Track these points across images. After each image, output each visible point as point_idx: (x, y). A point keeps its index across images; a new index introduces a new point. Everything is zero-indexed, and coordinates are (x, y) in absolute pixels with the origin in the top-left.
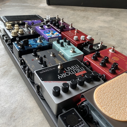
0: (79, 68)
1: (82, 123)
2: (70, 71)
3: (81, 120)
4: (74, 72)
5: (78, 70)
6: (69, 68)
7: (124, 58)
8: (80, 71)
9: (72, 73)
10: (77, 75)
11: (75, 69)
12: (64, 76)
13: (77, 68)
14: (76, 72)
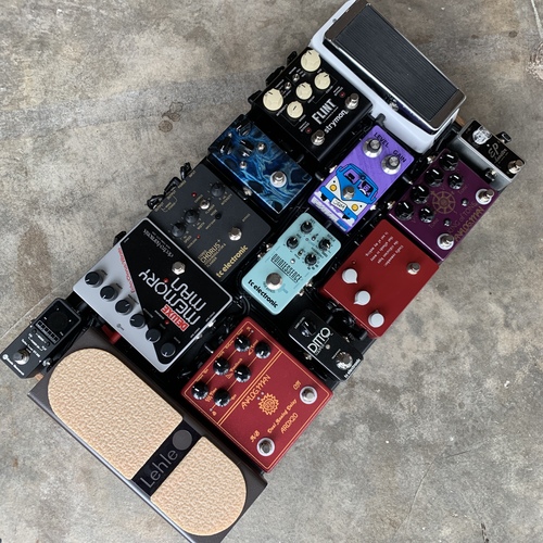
0: (193, 310)
1: (56, 339)
2: (174, 292)
3: (61, 337)
4: (173, 302)
5: (186, 310)
6: (184, 287)
7: (283, 430)
8: (181, 315)
9: (168, 298)
10: (166, 310)
11: (187, 302)
12: (151, 282)
13: (190, 306)
14: (177, 306)
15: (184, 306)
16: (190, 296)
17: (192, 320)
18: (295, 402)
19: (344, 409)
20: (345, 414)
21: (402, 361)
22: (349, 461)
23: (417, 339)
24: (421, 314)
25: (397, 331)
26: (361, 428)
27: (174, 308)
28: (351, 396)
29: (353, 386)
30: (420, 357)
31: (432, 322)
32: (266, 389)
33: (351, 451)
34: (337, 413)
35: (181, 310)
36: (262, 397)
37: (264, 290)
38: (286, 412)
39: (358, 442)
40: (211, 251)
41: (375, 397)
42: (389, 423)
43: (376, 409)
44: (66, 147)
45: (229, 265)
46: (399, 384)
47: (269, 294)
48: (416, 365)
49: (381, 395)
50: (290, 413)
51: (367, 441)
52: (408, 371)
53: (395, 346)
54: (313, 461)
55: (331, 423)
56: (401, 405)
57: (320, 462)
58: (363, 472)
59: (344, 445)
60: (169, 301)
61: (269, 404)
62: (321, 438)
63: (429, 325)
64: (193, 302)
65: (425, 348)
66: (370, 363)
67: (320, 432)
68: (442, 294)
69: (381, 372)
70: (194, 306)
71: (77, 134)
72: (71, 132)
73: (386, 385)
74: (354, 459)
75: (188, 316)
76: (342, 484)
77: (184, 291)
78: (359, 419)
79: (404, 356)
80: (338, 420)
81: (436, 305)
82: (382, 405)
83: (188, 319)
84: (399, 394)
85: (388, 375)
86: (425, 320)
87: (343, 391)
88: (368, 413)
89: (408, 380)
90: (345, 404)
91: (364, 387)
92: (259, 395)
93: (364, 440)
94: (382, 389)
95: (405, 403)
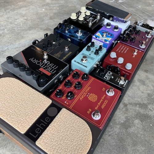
2: (44, 64)
7: (103, 107)
8: (48, 71)
9: (42, 65)
10: (41, 69)
11: (50, 66)
12: (34, 61)
13: (51, 68)
14: (46, 68)
15: (49, 68)
16: (51, 65)
17: (53, 72)
18: (105, 96)
19: (126, 115)
20: (127, 117)
21: (143, 94)
22: (137, 137)
23: (145, 87)
24: (142, 79)
25: (136, 86)
26: (137, 121)
27: (44, 69)
28: (127, 110)
29: (126, 106)
30: (149, 92)
31: (148, 81)
32: (90, 92)
33: (136, 132)
34: (123, 117)
35: (47, 69)
36: (89, 95)
37: (81, 63)
38: (102, 100)
39: (137, 127)
40: (58, 54)
41: (137, 108)
42: (148, 117)
43: (140, 113)
44: (4, 54)
45: (65, 57)
46: (145, 102)
47: (83, 64)
48: (149, 95)
49: (139, 107)
50: (104, 100)
51: (141, 126)
52: (146, 97)
53: (138, 90)
54: (119, 140)
55: (122, 122)
56: (150, 110)
57: (123, 140)
58: (146, 140)
59: (132, 130)
60: (42, 67)
61: (93, 98)
62: (120, 129)
63: (147, 82)
64: (53, 66)
65: (149, 89)
66: (130, 97)
67: (118, 126)
68: (147, 73)
69: (136, 99)
70: (53, 68)
71: (8, 52)
72: (6, 51)
73: (140, 103)
74: (139, 135)
75: (51, 71)
76: (138, 148)
77: (49, 63)
78: (134, 118)
79: (143, 93)
80: (125, 120)
81: (147, 76)
82: (142, 111)
83: (51, 72)
84: (147, 106)
85: (139, 100)
86: (145, 80)
87: (123, 109)
88: (137, 115)
89: (148, 100)
90: (125, 113)
91: (131, 105)
92: (87, 94)
93: (140, 126)
94: (139, 105)
95: (151, 108)
